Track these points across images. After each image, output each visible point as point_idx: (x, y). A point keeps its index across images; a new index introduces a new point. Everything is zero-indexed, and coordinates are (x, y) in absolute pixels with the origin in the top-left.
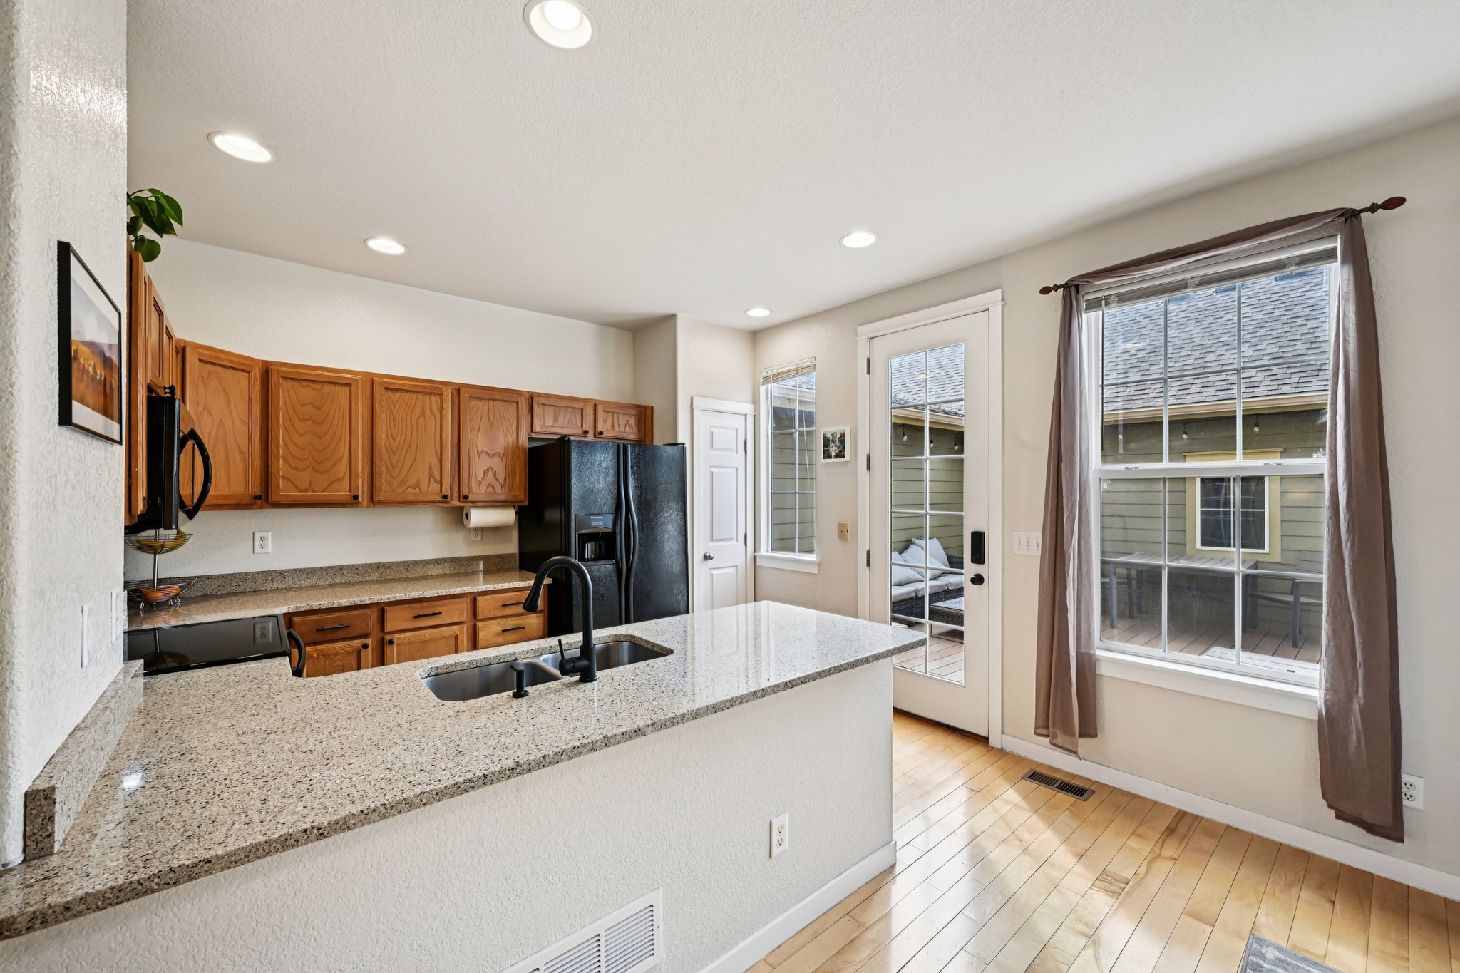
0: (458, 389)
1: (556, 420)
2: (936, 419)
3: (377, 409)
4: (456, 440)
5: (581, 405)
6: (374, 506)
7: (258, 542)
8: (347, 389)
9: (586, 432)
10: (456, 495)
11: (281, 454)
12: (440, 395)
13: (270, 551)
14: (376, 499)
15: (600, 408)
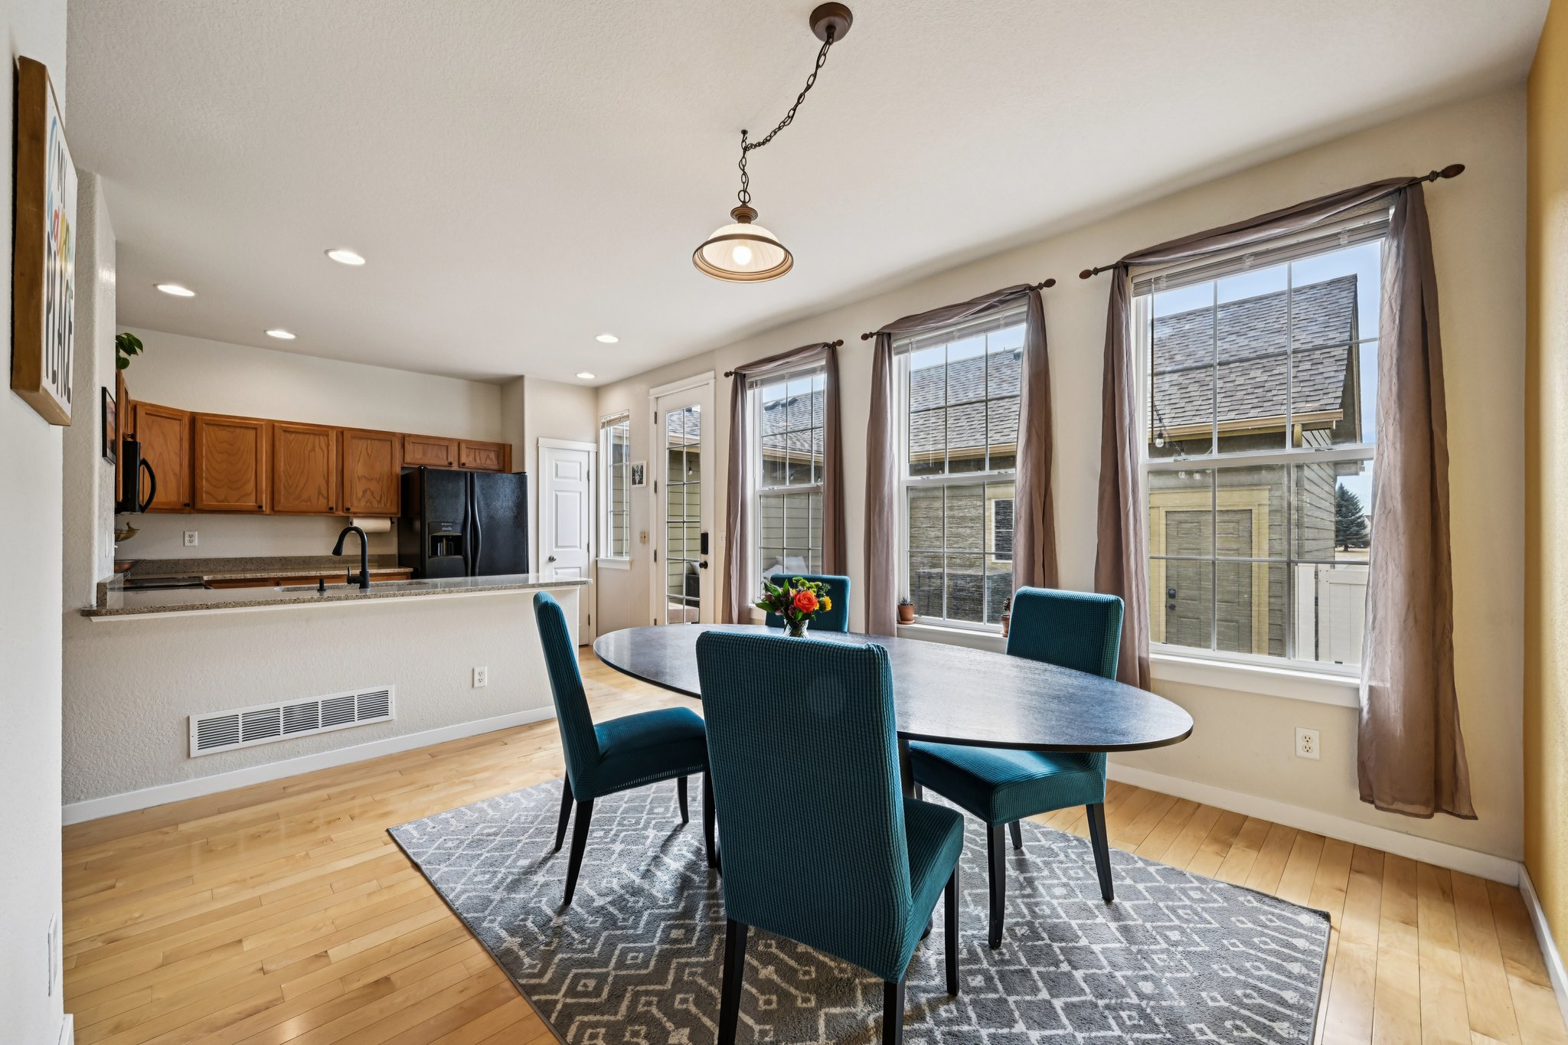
0: (342, 432)
1: (424, 454)
2: (794, 456)
3: (277, 446)
4: (340, 468)
5: (447, 443)
6: (275, 515)
7: (187, 539)
8: (254, 432)
9: (450, 464)
10: (340, 507)
11: (204, 475)
12: (328, 435)
13: (196, 544)
14: (276, 509)
15: (463, 446)
